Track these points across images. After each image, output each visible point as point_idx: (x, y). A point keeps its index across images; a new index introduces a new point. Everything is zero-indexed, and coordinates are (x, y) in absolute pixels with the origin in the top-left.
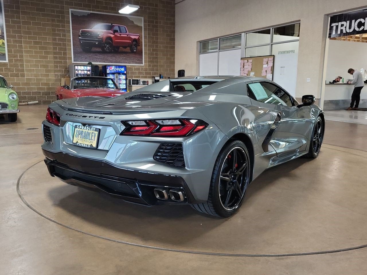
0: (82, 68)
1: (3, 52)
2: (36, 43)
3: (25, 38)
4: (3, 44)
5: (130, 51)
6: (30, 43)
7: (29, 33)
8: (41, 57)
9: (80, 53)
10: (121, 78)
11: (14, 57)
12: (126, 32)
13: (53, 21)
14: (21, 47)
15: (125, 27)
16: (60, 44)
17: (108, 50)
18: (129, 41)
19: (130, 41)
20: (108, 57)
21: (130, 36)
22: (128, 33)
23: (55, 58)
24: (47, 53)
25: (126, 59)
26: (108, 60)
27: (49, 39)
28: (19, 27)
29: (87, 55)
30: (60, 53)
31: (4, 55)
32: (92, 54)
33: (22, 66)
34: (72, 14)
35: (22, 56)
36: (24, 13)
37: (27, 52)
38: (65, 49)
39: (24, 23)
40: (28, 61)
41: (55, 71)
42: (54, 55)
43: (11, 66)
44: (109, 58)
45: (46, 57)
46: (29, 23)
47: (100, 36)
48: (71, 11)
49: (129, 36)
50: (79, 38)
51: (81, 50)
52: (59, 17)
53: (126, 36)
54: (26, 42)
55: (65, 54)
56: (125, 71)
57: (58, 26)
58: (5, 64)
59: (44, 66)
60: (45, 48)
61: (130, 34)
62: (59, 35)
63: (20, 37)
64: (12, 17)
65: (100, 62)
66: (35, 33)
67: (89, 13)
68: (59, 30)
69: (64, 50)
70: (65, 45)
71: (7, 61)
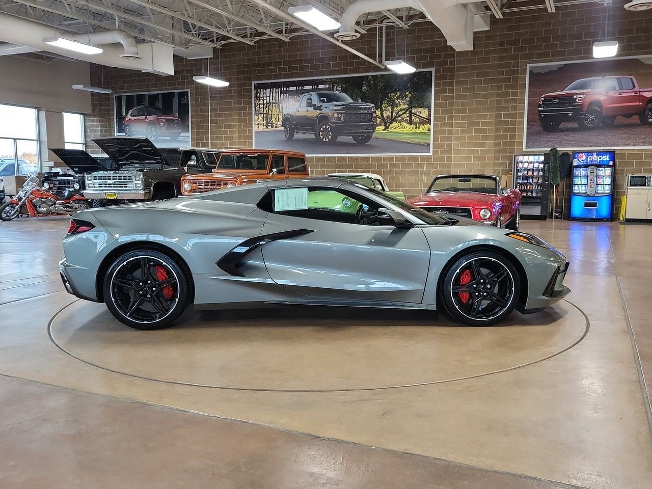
0: (531, 158)
1: (427, 141)
2: (471, 124)
3: (458, 118)
4: (429, 130)
5: (638, 122)
6: (463, 125)
7: (463, 111)
8: (476, 145)
9: (538, 133)
10: (601, 173)
11: (441, 147)
12: (634, 87)
13: (499, 87)
14: (450, 132)
15: (633, 77)
16: (506, 123)
17: (590, 125)
18: (638, 104)
19: (641, 104)
20: (590, 136)
21: (641, 93)
22: (637, 89)
23: (497, 144)
24: (486, 138)
25: (629, 138)
26: (589, 142)
27: (490, 117)
28: (451, 104)
29: (550, 136)
30: (504, 137)
31: (428, 145)
32: (560, 134)
33: (449, 159)
34: (531, 72)
35: (450, 146)
36: (459, 83)
37: (458, 139)
38: (514, 130)
39: (458, 97)
40: (457, 152)
41: (495, 165)
42: (496, 140)
43: (435, 160)
44: (594, 139)
45: (483, 145)
46: (465, 97)
47: (577, 101)
48: (530, 67)
49: (638, 94)
50: (540, 109)
51: (541, 129)
52: (508, 80)
53: (633, 94)
54: (459, 125)
55: (513, 137)
56: (610, 160)
57: (507, 95)
58: (428, 158)
59: (479, 158)
60: (483, 131)
61: (641, 90)
62: (506, 109)
63: (451, 118)
64: (444, 91)
65: (572, 147)
66: (471, 111)
67: (560, 65)
68: (506, 101)
69: (512, 131)
70: (514, 123)
71: (431, 154)
